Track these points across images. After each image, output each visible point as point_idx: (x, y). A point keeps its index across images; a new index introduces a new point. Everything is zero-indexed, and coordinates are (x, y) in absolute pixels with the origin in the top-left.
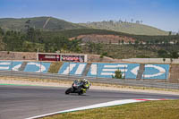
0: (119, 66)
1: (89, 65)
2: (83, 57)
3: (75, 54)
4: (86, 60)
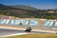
0: (21, 21)
1: (11, 20)
2: (9, 17)
3: (6, 16)
4: (10, 19)
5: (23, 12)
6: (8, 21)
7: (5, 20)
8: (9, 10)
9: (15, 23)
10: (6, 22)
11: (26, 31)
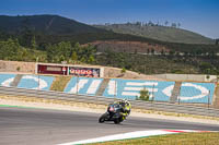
2: (98, 70)
5: (153, 51)
6: (96, 84)
7: (83, 81)
8: (97, 42)
9: (124, 93)
10: (87, 86)
11: (103, 119)
